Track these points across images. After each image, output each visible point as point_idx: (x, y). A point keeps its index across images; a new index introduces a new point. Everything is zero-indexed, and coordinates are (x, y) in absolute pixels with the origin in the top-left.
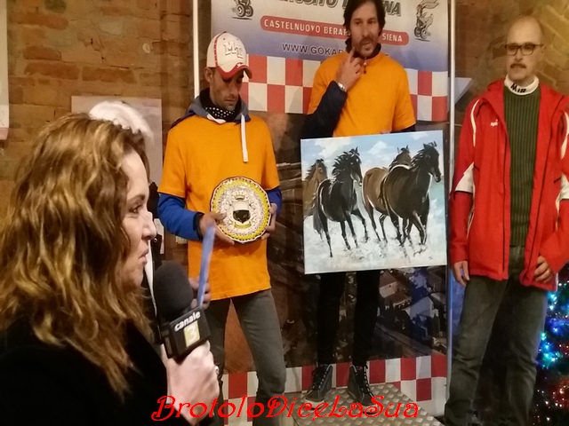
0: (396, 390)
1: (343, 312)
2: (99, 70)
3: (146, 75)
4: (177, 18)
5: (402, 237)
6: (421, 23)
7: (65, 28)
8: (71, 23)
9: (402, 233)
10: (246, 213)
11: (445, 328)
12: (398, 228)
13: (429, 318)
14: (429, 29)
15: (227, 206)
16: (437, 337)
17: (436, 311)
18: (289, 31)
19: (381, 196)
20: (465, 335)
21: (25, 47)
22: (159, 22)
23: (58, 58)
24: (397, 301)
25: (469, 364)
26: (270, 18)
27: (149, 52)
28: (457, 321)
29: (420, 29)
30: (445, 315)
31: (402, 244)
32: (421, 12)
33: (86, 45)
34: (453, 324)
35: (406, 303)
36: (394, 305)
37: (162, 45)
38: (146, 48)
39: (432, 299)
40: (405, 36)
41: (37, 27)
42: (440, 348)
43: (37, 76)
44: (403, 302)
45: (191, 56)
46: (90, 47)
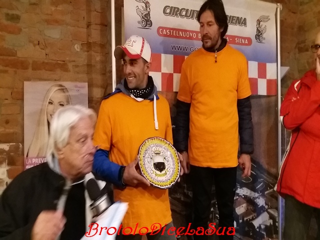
3: (77, 66)
4: (99, 27)
6: (259, 32)
14: (264, 35)
16: (272, 238)
17: (271, 221)
23: (14, 54)
24: (247, 216)
27: (79, 50)
29: (259, 35)
30: (277, 224)
32: (259, 24)
33: (35, 45)
36: (245, 219)
37: (88, 46)
38: (77, 47)
39: (269, 213)
40: (249, 40)
44: (251, 217)
46: (37, 47)
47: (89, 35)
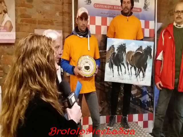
0: (137, 124)
1: (119, 99)
2: (43, 21)
3: (57, 23)
4: (67, 4)
5: (137, 75)
6: (146, 5)
7: (32, 8)
8: (34, 6)
9: (137, 73)
10: (89, 67)
11: (153, 104)
12: (136, 72)
13: (147, 101)
14: (148, 7)
15: (83, 64)
16: (150, 107)
17: (150, 99)
18: (103, 8)
19: (132, 60)
20: (159, 107)
21: (20, 14)
22: (61, 6)
23: (30, 17)
24: (137, 95)
25: (160, 116)
26: (97, 4)
27: (58, 15)
28: (157, 102)
29: (146, 7)
30: (153, 100)
31: (137, 77)
32: (146, 1)
33: (39, 13)
34: (155, 103)
35: (140, 96)
36: (136, 97)
37: (63, 13)
38: (58, 14)
39: (149, 95)
40: (140, 9)
41: (24, 8)
42: (151, 111)
43: (24, 23)
44: (139, 96)
45: (72, 17)
46: (40, 14)
47: (63, 8)
